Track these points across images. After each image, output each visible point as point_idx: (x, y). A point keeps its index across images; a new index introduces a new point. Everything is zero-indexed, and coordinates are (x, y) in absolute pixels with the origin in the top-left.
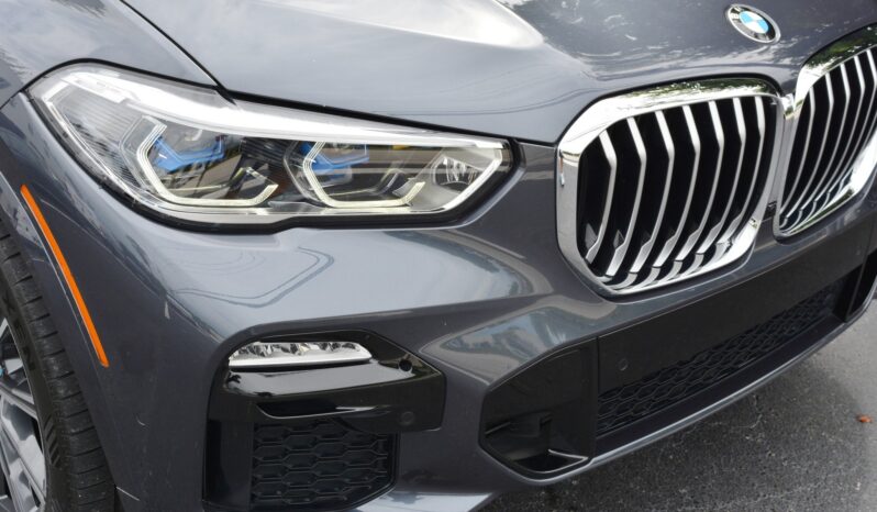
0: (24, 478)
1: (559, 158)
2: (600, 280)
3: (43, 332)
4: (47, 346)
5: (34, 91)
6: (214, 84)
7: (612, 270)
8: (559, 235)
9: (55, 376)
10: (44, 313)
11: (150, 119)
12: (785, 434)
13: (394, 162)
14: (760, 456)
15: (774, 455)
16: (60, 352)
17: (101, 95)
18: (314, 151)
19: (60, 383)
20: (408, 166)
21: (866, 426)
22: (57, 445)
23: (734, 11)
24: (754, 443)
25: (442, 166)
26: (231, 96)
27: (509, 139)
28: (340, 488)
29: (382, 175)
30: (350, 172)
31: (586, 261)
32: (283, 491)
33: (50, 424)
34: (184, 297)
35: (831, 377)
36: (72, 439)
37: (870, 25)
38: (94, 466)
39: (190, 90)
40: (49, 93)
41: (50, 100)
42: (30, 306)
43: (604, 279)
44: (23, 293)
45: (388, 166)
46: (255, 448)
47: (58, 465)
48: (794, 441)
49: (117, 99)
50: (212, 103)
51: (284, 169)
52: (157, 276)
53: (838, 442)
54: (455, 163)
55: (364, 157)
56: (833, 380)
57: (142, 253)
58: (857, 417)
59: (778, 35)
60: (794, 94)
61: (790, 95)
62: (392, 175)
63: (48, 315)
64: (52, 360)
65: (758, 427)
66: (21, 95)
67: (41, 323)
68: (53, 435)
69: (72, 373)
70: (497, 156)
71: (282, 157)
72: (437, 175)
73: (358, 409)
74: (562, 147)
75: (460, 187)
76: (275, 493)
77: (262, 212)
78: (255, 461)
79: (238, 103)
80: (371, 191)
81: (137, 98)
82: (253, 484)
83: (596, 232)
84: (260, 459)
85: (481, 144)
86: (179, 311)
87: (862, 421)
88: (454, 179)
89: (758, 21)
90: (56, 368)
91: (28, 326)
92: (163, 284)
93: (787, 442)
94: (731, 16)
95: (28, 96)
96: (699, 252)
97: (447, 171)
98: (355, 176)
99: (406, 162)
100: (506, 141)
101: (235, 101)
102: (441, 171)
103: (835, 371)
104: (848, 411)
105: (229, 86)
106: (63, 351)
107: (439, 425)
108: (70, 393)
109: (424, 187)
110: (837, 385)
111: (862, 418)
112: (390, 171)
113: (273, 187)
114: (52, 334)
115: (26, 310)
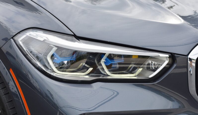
1: (189, 62)
5: (15, 38)
6: (73, 34)
8: (189, 90)
11: (53, 46)
13: (132, 63)
17: (37, 38)
18: (105, 57)
25: (149, 64)
26: (78, 38)
29: (128, 67)
30: (118, 66)
34: (64, 109)
39: (66, 37)
40: (20, 39)
41: (21, 41)
45: (130, 64)
49: (42, 39)
50: (72, 41)
51: (95, 63)
54: (153, 62)
55: (122, 60)
57: (51, 95)
62: (131, 67)
66: (11, 39)
70: (167, 60)
71: (95, 59)
72: (147, 67)
74: (190, 56)
75: (154, 71)
77: (87, 77)
80: (124, 72)
81: (48, 39)
85: (161, 55)
88: (153, 68)
92: (57, 105)
95: (14, 40)
97: (151, 66)
98: (119, 67)
99: (137, 63)
100: (170, 54)
102: (148, 66)
105: (78, 35)
109: (142, 70)
112: (131, 66)
113: (91, 69)
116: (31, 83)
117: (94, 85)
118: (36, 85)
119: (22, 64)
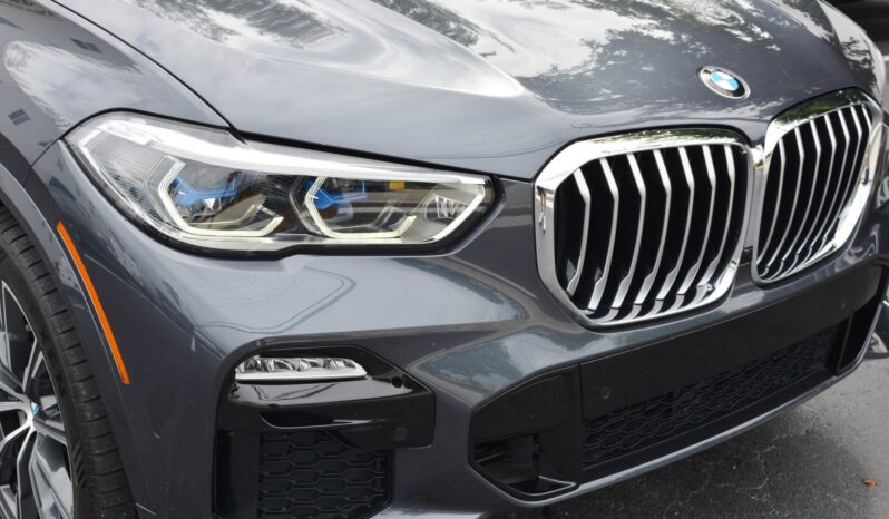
0: (54, 510)
1: (538, 197)
2: (583, 313)
3: (74, 360)
4: (77, 372)
5: (71, 138)
6: (227, 125)
7: (594, 304)
8: (540, 271)
9: (83, 399)
10: (75, 343)
11: (172, 158)
12: (790, 495)
13: (389, 202)
14: (764, 514)
15: (777, 513)
16: (88, 378)
17: (129, 139)
18: (315, 188)
19: (88, 406)
20: (403, 205)
21: (871, 488)
22: (83, 466)
23: (706, 71)
24: (759, 502)
25: (433, 205)
26: (244, 136)
27: (491, 175)
28: (341, 506)
29: (378, 213)
30: (351, 211)
31: (568, 293)
32: (288, 507)
33: (78, 446)
34: (211, 331)
35: (839, 445)
36: (96, 459)
37: (842, 90)
38: (117, 487)
39: (209, 133)
40: (84, 140)
41: (86, 146)
42: (63, 336)
43: (587, 312)
44: (57, 325)
45: (383, 205)
46: (261, 463)
47: (83, 486)
48: (799, 501)
49: (143, 142)
50: (226, 143)
51: (290, 205)
52: (186, 314)
53: (842, 502)
54: (445, 200)
55: (362, 195)
56: (841, 448)
58: (863, 480)
59: (748, 92)
60: (763, 146)
61: (759, 146)
62: (386, 214)
63: (80, 344)
64: (81, 385)
65: (764, 489)
66: (60, 142)
67: (72, 351)
68: (80, 458)
69: (99, 397)
70: (481, 192)
71: (288, 194)
72: (428, 213)
73: (355, 422)
74: (540, 182)
75: (447, 221)
76: (280, 509)
77: (269, 241)
78: (262, 476)
79: (249, 143)
80: (368, 226)
82: (260, 499)
83: (575, 265)
84: (266, 474)
85: (466, 180)
86: (205, 344)
87: (867, 484)
88: (444, 215)
89: (729, 80)
90: (84, 393)
91: (60, 354)
92: (191, 321)
93: (792, 502)
94: (704, 77)
95: (66, 142)
96: (679, 292)
97: (438, 210)
98: (356, 215)
99: (402, 202)
100: (488, 178)
101: (246, 141)
102: (431, 210)
103: (844, 440)
104: (854, 475)
105: (240, 127)
106: (92, 377)
107: (430, 442)
108: (96, 416)
109: (415, 220)
110: (846, 452)
111: (868, 481)
112: (385, 210)
113: (278, 220)
114: (82, 362)
115: (59, 340)
116: (118, 264)
117: (286, 261)
118: (131, 268)
119: (92, 212)
